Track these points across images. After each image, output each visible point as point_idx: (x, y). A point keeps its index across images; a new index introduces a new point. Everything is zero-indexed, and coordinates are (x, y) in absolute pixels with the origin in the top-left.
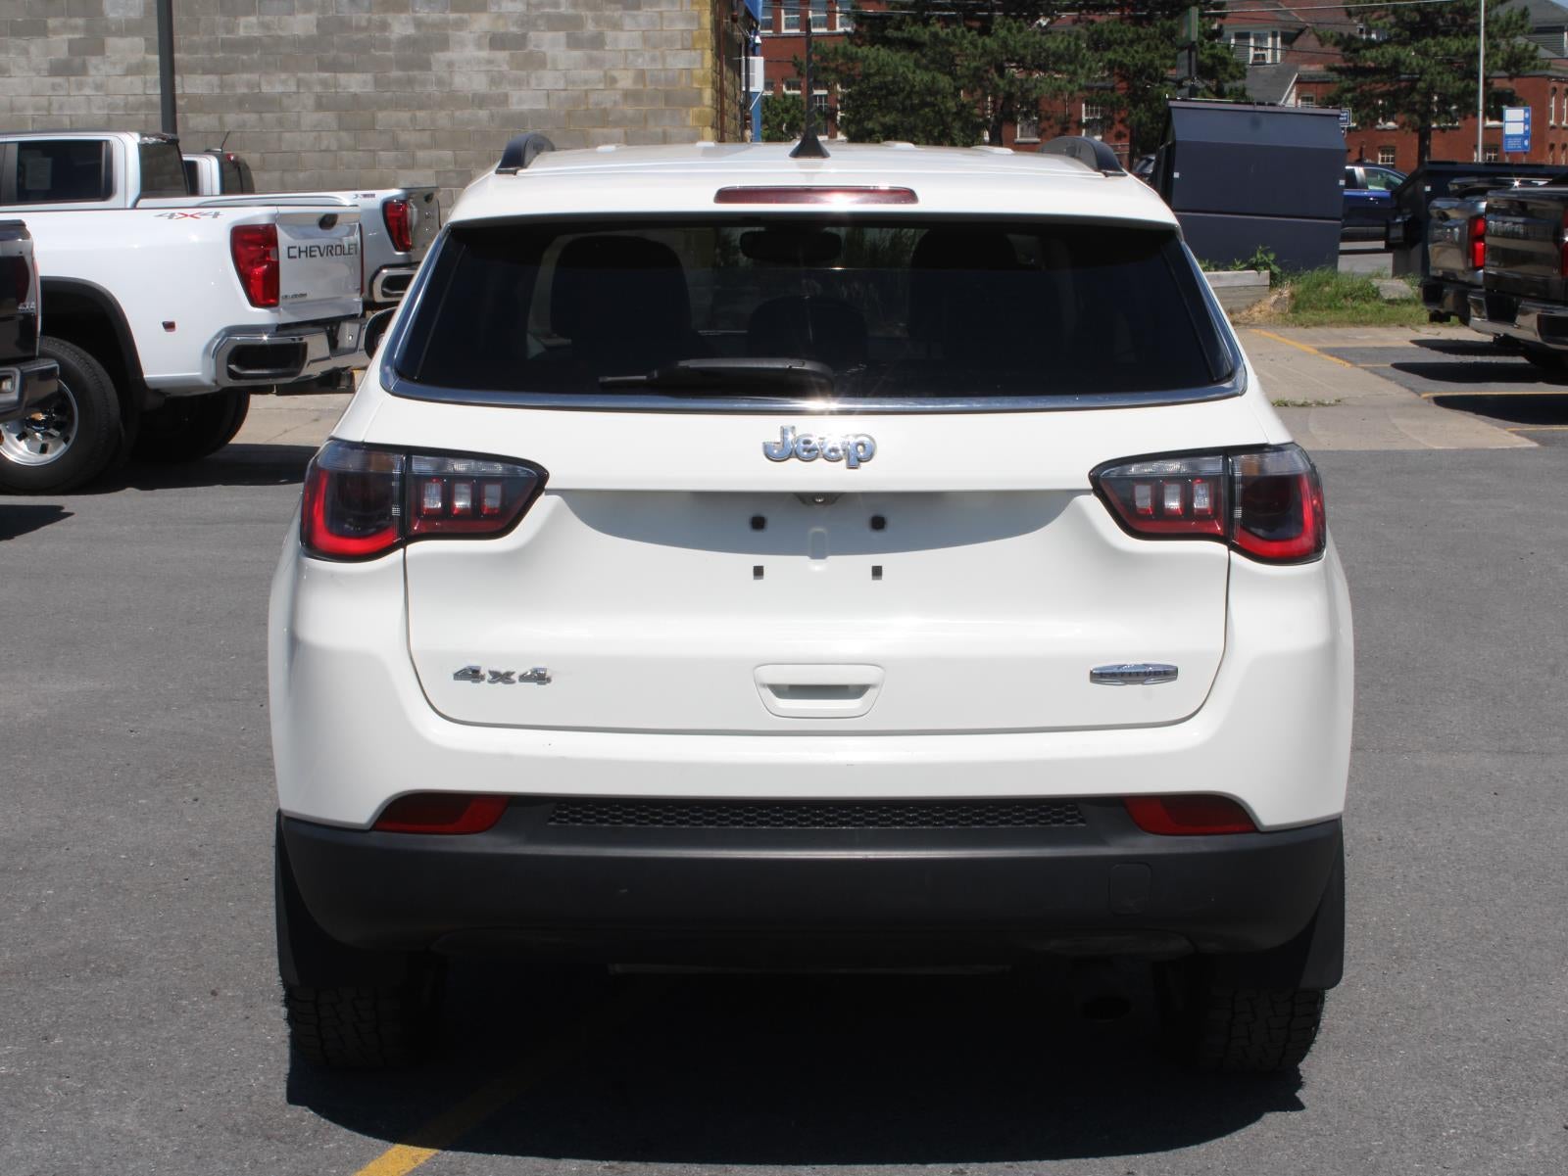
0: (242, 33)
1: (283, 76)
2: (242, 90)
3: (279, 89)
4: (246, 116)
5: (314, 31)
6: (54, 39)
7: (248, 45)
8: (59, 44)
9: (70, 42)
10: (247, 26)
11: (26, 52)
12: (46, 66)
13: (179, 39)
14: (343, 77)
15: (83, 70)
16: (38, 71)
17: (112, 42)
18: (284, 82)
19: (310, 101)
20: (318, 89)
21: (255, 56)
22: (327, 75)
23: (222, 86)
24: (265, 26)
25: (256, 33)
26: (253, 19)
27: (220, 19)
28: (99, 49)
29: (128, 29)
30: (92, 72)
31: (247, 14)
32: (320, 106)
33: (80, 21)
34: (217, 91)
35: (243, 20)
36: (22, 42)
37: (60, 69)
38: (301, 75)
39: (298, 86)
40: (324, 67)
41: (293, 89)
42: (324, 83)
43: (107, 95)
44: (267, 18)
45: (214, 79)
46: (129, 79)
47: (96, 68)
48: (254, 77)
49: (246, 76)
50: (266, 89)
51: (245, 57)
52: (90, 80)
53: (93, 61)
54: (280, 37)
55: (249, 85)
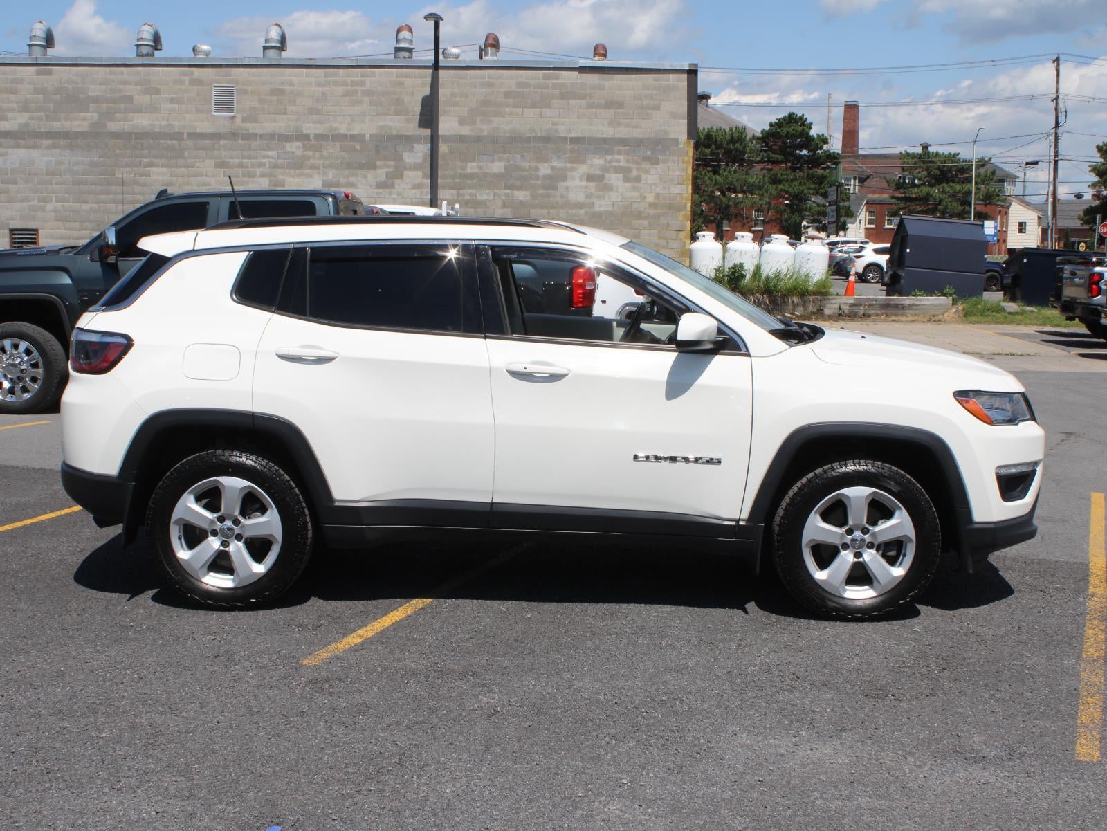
0: (469, 170)
1: (487, 191)
2: (467, 197)
3: (485, 197)
4: (469, 210)
5: (503, 171)
6: (379, 171)
7: (471, 176)
8: (381, 174)
9: (387, 172)
10: (471, 167)
11: (365, 176)
12: (374, 184)
13: (440, 173)
14: (516, 193)
15: (392, 186)
16: (371, 186)
17: (406, 173)
18: (488, 194)
19: (499, 203)
20: (504, 198)
21: (475, 181)
22: (508, 191)
23: (458, 195)
24: (480, 168)
25: (476, 170)
26: (474, 164)
27: (458, 163)
28: (401, 176)
29: (414, 167)
30: (396, 186)
31: (471, 162)
32: (504, 206)
33: (392, 163)
34: (456, 197)
35: (470, 164)
36: (364, 172)
37: (381, 185)
38: (496, 191)
39: (494, 196)
40: (506, 187)
41: (492, 197)
42: (507, 195)
43: (403, 198)
44: (481, 164)
45: (454, 192)
46: (414, 191)
47: (399, 185)
48: (474, 191)
49: (469, 191)
50: (479, 197)
51: (469, 182)
52: (395, 191)
53: (397, 181)
54: (487, 173)
55: (471, 195)
